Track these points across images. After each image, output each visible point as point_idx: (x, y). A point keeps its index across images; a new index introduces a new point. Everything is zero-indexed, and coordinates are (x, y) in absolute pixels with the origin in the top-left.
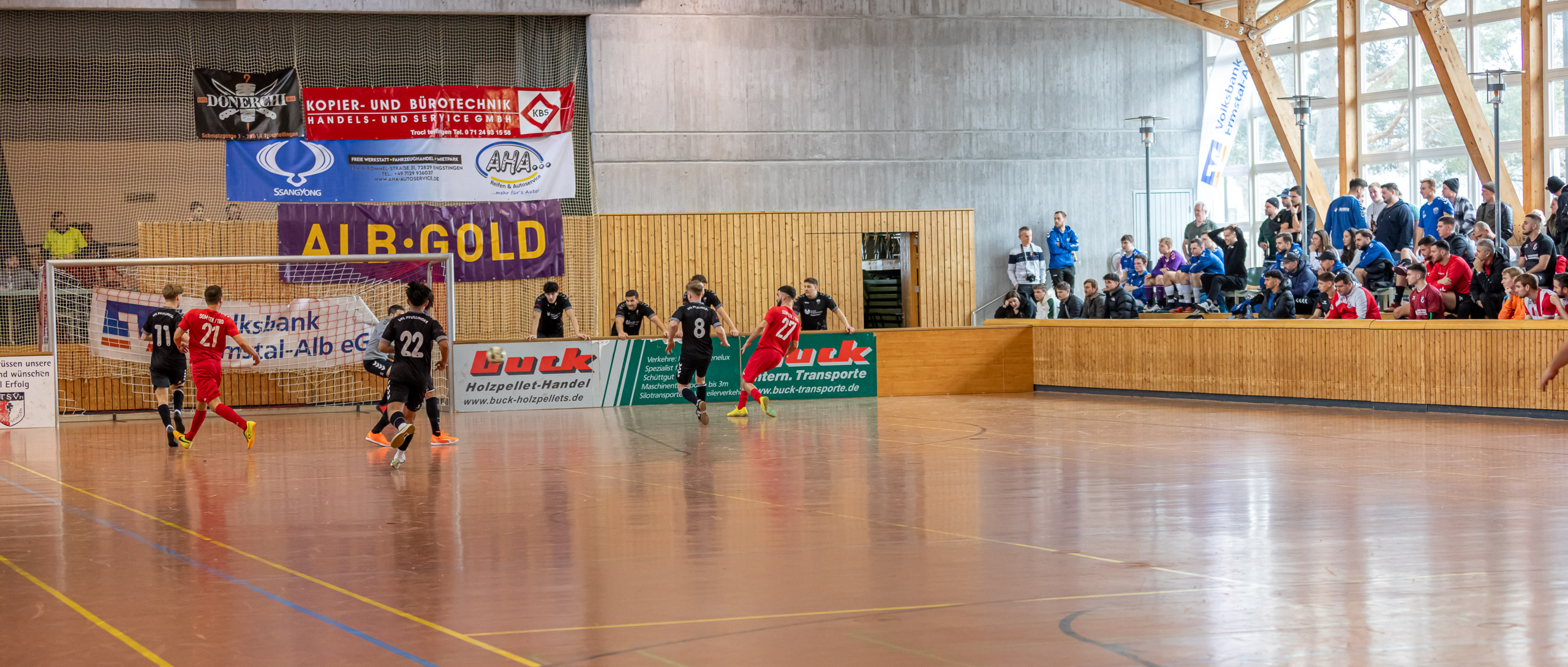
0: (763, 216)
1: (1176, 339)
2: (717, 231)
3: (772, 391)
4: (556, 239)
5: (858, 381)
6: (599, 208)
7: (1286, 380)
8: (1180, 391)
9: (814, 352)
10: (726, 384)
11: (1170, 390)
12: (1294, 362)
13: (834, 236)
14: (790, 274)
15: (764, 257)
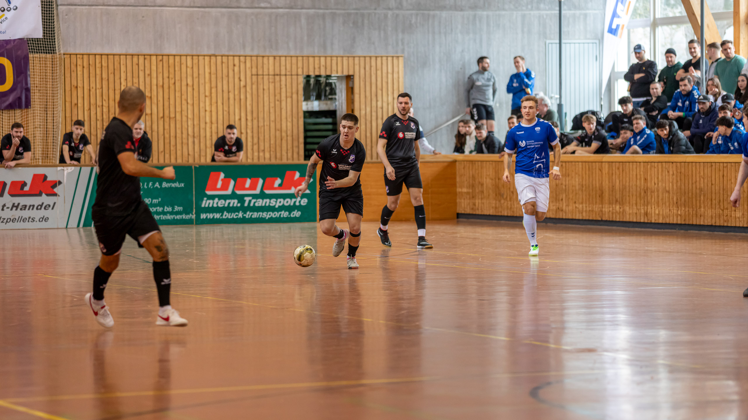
0: (213, 58)
1: (587, 172)
2: (172, 70)
3: (222, 215)
4: (23, 75)
5: (299, 208)
6: (61, 48)
7: (687, 209)
8: (591, 218)
9: (261, 181)
10: (181, 208)
11: (581, 218)
12: (694, 192)
13: (277, 78)
14: (237, 111)
15: (214, 95)
